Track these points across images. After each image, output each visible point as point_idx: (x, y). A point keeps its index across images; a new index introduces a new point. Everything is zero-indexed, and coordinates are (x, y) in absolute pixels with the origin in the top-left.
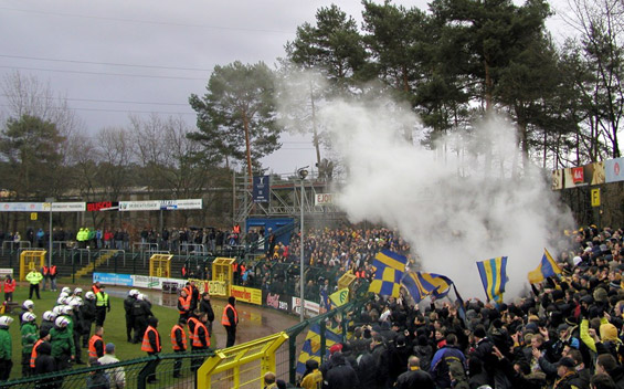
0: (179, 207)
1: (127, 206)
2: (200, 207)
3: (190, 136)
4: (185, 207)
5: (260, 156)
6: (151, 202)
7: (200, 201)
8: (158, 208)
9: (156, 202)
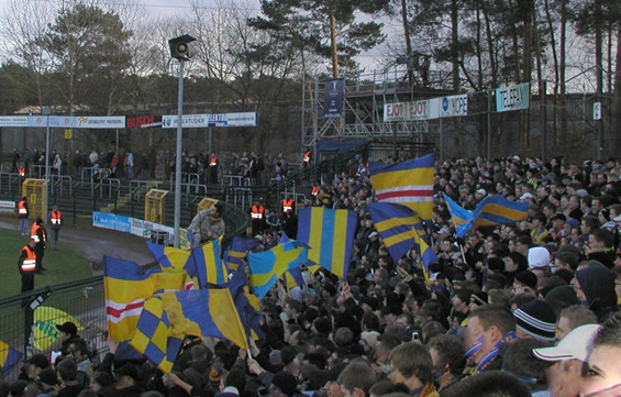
0: (229, 123)
1: (170, 121)
2: (253, 123)
3: (250, 23)
4: (237, 123)
5: (354, 52)
6: (198, 117)
7: (253, 114)
8: (205, 124)
9: (204, 116)
